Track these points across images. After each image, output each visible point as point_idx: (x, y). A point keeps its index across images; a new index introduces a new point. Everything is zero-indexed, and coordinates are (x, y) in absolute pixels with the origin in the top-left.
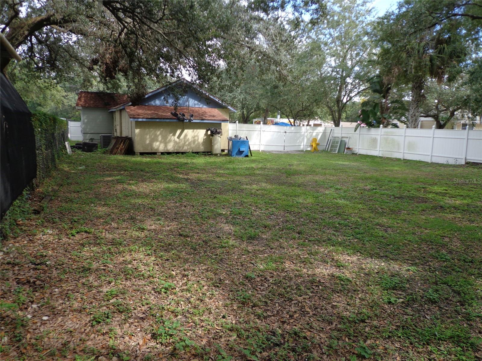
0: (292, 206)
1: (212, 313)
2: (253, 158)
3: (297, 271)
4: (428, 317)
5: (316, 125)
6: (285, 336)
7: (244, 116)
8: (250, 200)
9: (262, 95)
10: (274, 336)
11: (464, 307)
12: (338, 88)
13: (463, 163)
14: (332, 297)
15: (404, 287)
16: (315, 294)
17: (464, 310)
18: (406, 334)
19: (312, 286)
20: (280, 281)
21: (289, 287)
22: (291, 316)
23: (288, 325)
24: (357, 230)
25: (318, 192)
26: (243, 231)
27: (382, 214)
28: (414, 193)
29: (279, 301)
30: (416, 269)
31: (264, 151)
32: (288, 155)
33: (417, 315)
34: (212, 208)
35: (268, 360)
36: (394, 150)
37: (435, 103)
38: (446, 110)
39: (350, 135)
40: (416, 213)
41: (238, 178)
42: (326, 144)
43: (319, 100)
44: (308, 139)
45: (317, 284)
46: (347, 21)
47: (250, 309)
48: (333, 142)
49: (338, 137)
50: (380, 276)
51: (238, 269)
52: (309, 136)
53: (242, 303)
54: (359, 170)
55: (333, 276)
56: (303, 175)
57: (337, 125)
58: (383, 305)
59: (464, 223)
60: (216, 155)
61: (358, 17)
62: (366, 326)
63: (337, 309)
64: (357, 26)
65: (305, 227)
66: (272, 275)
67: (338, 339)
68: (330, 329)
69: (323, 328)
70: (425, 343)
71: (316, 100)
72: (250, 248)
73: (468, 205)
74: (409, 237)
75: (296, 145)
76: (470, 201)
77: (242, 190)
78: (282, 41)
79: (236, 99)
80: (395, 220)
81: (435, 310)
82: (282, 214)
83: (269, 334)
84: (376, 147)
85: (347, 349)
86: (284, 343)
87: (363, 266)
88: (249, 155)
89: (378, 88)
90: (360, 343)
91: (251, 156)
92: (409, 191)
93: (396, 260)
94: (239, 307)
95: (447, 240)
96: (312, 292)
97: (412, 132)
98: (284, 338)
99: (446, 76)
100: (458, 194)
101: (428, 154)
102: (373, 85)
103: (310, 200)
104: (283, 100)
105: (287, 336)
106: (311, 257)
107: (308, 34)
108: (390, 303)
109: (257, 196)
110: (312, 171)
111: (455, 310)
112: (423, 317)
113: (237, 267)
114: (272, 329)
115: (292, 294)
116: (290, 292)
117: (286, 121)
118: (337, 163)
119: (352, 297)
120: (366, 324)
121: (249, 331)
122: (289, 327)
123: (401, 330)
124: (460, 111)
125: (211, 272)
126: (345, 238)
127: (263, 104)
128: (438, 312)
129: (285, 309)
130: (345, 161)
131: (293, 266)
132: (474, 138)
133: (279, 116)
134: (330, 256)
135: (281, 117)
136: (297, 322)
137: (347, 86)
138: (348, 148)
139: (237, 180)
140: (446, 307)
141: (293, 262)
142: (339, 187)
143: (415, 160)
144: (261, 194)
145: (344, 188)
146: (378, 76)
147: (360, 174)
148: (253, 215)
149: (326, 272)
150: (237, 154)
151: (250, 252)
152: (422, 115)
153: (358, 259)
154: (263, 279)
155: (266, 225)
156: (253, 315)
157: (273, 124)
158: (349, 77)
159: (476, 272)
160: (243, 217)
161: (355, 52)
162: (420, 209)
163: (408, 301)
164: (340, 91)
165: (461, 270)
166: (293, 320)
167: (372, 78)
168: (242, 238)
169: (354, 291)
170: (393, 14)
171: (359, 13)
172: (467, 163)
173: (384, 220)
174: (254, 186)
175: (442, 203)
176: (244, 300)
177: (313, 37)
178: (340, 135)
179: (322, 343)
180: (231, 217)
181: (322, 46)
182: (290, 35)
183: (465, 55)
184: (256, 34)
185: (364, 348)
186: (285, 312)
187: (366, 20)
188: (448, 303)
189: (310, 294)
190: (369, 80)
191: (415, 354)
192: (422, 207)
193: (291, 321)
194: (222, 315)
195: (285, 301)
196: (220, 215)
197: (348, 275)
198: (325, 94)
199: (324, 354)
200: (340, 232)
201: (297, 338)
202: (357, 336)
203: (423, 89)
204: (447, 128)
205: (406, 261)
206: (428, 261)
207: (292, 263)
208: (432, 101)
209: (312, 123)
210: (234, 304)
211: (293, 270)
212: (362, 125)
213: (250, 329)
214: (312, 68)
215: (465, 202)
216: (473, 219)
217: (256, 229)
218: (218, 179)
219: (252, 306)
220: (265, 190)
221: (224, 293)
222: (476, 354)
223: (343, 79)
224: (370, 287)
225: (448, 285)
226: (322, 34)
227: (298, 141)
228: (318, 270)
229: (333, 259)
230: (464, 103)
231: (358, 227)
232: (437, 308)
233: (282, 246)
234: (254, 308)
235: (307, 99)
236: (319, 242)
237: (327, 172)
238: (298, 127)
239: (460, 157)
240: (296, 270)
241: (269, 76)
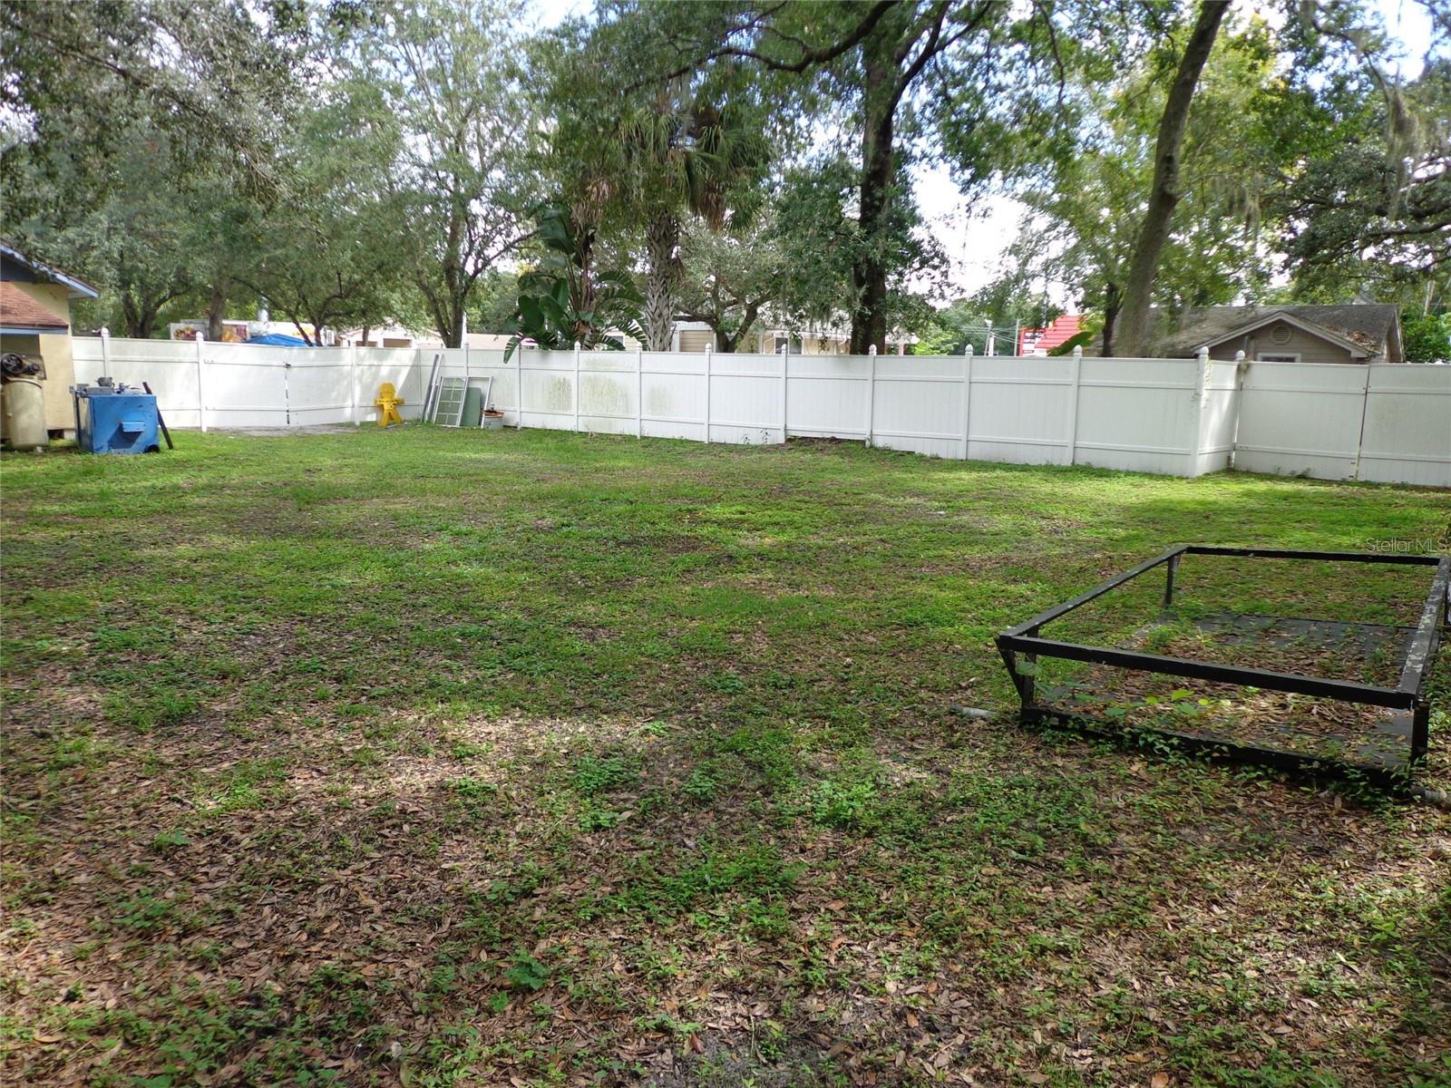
0: (317, 598)
1: (21, 996)
2: (176, 454)
3: (333, 793)
4: (690, 843)
5: (390, 343)
6: (295, 996)
7: (133, 312)
8: (168, 595)
9: (192, 241)
10: (258, 1007)
11: (771, 798)
12: (448, 230)
13: (782, 441)
14: (441, 849)
15: (634, 779)
16: (390, 852)
17: (772, 806)
18: (636, 898)
19: (380, 829)
20: (277, 836)
21: (306, 847)
22: (314, 935)
23: (303, 962)
24: (514, 647)
25: (401, 549)
26: (138, 701)
27: (584, 593)
28: (667, 528)
29: (275, 899)
30: (665, 725)
31: (217, 429)
32: (304, 438)
33: (665, 843)
34: (16, 639)
35: (239, 1084)
36: (615, 414)
37: (709, 282)
38: (735, 302)
39: (495, 373)
40: (669, 579)
41: (120, 526)
42: (423, 402)
43: (391, 265)
44: (365, 388)
45: (395, 821)
46: (458, 28)
47: (173, 948)
48: (446, 395)
49: (459, 379)
50: (574, 762)
51: (123, 828)
52: (367, 379)
53: (140, 936)
54: (523, 473)
55: (443, 788)
56: (354, 499)
57: (453, 341)
58: (580, 838)
59: (779, 592)
60: (28, 450)
61: (487, 19)
62: (534, 906)
63: (455, 880)
64: (487, 45)
65: (359, 657)
66: (247, 823)
67: (458, 962)
68: (434, 939)
69: (413, 944)
70: (682, 909)
71: (383, 264)
72: (168, 754)
73: (789, 546)
74: (650, 646)
75: (329, 405)
76: (794, 535)
77: (137, 566)
78: (244, 64)
79: (95, 253)
80: (617, 606)
81: (705, 822)
82: (282, 628)
83: (242, 1006)
84: (569, 407)
85: (483, 981)
86: (292, 1019)
87: (530, 744)
88: (162, 443)
89: (561, 235)
90: (518, 955)
91: (171, 447)
92: (653, 523)
93: (617, 711)
94: (128, 953)
95: (740, 639)
96: (380, 848)
97: (655, 359)
98: (292, 1004)
99: (729, 212)
100: (767, 519)
101: (698, 420)
102: (547, 226)
103: (375, 575)
104: (270, 260)
105: (301, 998)
106: (375, 744)
107: (338, 53)
108: (597, 828)
109: (193, 579)
110: (381, 486)
111: (751, 811)
112: (679, 845)
113: (118, 825)
114: (252, 989)
115: (318, 867)
116: (311, 862)
117: (287, 328)
118: (459, 458)
119: (498, 834)
120: (534, 900)
121: (168, 1017)
122: (307, 966)
123: (624, 893)
124: (768, 304)
125: (13, 858)
126: (479, 674)
127: (202, 270)
128: (714, 825)
129: (294, 916)
130: (482, 451)
131: (319, 784)
132: (801, 375)
133: (264, 314)
134: (434, 730)
135: (271, 318)
136: (334, 946)
137: (472, 225)
138: (491, 412)
139: (115, 534)
140: (732, 806)
141: (318, 771)
142: (464, 529)
143: (670, 436)
144: (209, 572)
145: (480, 529)
146: (558, 200)
147: (523, 487)
148: (177, 644)
149: (420, 781)
150: (112, 444)
151: (169, 766)
152: (682, 314)
153: (516, 728)
154: (218, 841)
155: (228, 669)
156: (183, 964)
157: (245, 341)
158: (477, 197)
159: (799, 709)
160: (141, 653)
161: (490, 125)
162: (681, 567)
163: (644, 812)
164: (453, 240)
165: (766, 710)
166: (321, 944)
167: (541, 206)
168: (136, 723)
169: (504, 817)
170: (585, 26)
171: (490, 9)
172: (789, 440)
173: (588, 609)
174: (183, 549)
175: (732, 548)
176: (148, 924)
177: (355, 64)
178: (462, 374)
179: (411, 986)
180: (94, 659)
181: (387, 96)
182: (272, 47)
183: (767, 159)
184: (145, 29)
185: (529, 965)
186: (293, 927)
187: (510, 32)
188: (736, 797)
189: (376, 855)
190: (535, 211)
191: (659, 943)
192: (683, 561)
193: (314, 949)
194: (63, 991)
195: (295, 893)
196: (49, 657)
197: (486, 776)
198: (409, 246)
199: (417, 1014)
200: (466, 658)
201: (334, 994)
202: (510, 940)
203: (677, 244)
204: (740, 351)
205: (638, 711)
206: (694, 701)
207: (314, 774)
208: (701, 276)
209: (377, 335)
210: (110, 944)
211: (319, 795)
212: (524, 343)
213: (174, 1008)
214: (360, 163)
215: (783, 538)
216: (798, 581)
217: (190, 688)
218: (38, 536)
219: (177, 934)
220: (222, 557)
221: (69, 920)
222: (794, 903)
223: (461, 202)
224: (547, 796)
225: (737, 753)
226: (382, 55)
227: (334, 395)
228: (399, 779)
229: (443, 740)
230: (773, 285)
231: (519, 636)
232: (711, 814)
233: (280, 726)
234: (185, 941)
235: (353, 259)
236: (404, 696)
237: (429, 486)
238: (331, 350)
239: (773, 425)
240: (331, 793)
241: (207, 180)
